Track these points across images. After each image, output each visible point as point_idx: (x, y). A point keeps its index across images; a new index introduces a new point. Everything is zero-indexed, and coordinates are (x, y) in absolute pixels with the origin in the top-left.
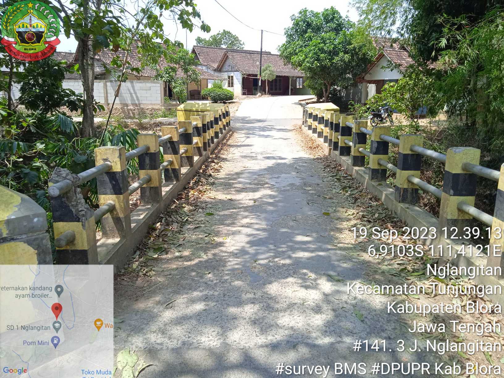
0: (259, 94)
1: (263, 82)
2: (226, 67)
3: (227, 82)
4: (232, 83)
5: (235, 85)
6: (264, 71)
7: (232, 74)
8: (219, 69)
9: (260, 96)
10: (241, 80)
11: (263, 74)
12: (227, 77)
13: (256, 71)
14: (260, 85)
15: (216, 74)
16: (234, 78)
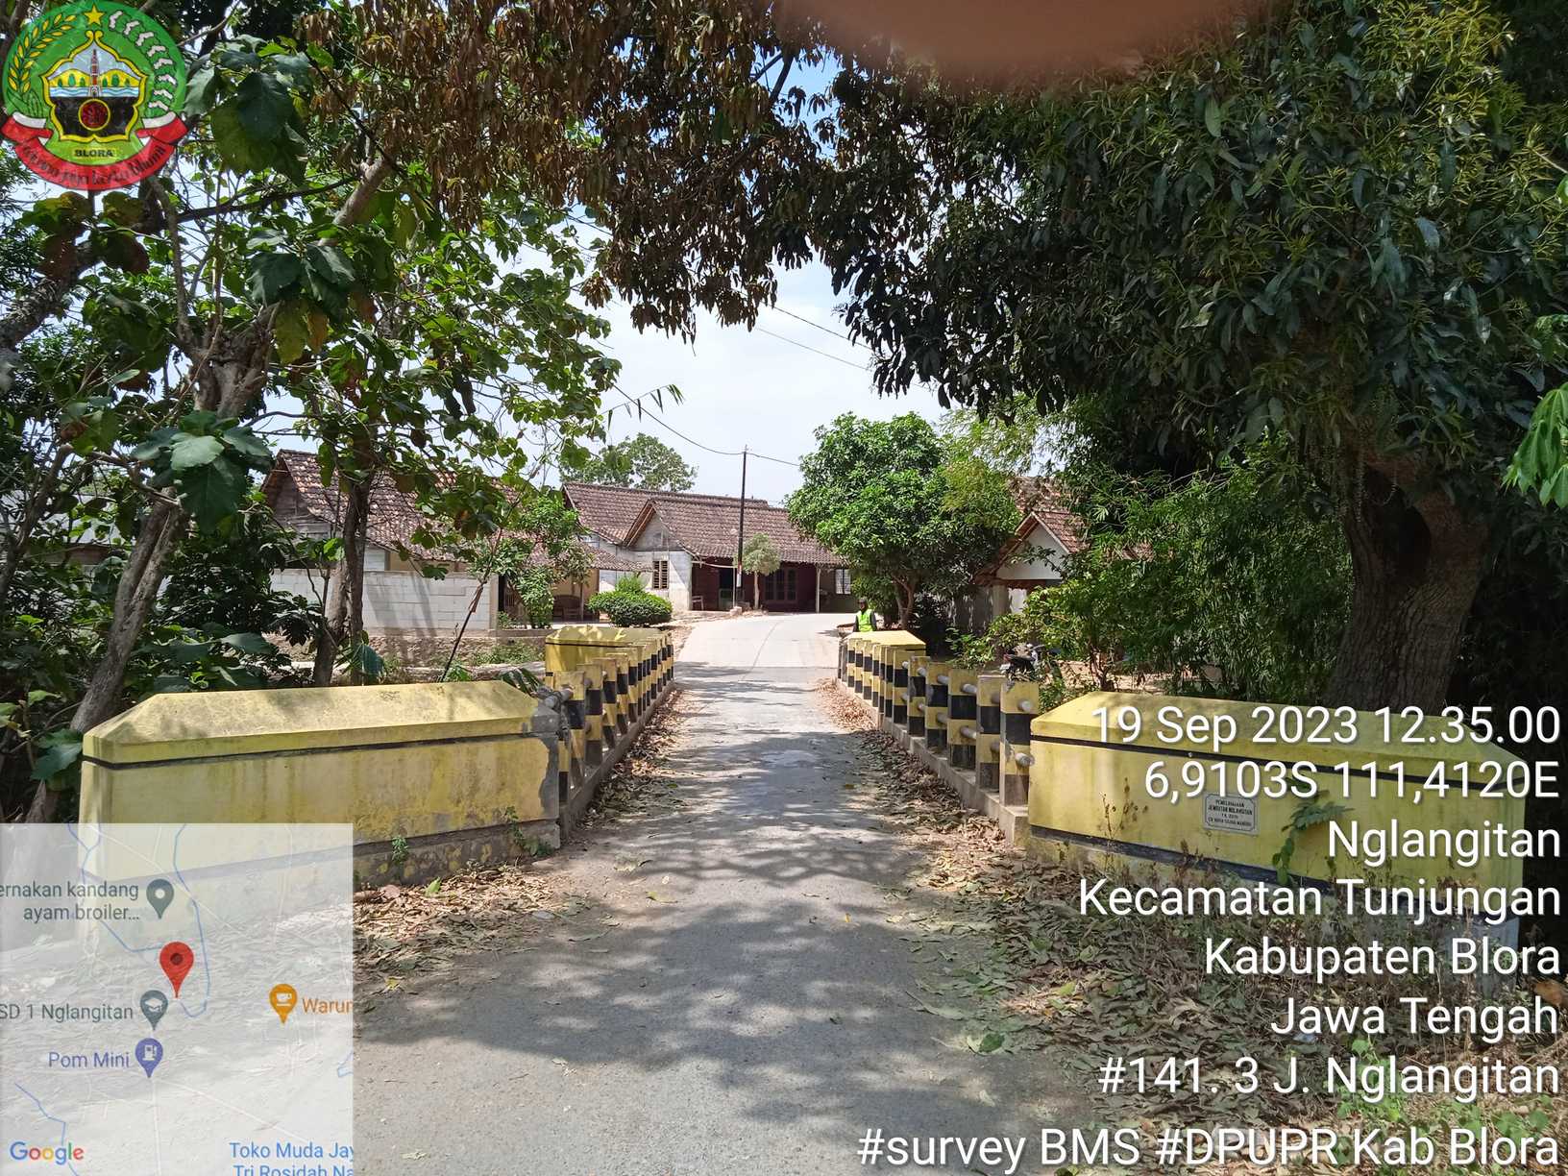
0: (736, 608)
1: (747, 579)
2: (649, 539)
3: (651, 576)
4: (665, 580)
5: (671, 586)
6: (751, 550)
7: (664, 556)
8: (631, 544)
9: (737, 614)
10: (688, 573)
11: (747, 559)
12: (650, 564)
13: (729, 550)
14: (738, 585)
15: (622, 555)
16: (670, 566)
